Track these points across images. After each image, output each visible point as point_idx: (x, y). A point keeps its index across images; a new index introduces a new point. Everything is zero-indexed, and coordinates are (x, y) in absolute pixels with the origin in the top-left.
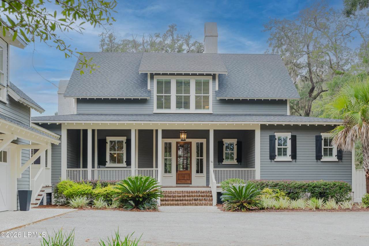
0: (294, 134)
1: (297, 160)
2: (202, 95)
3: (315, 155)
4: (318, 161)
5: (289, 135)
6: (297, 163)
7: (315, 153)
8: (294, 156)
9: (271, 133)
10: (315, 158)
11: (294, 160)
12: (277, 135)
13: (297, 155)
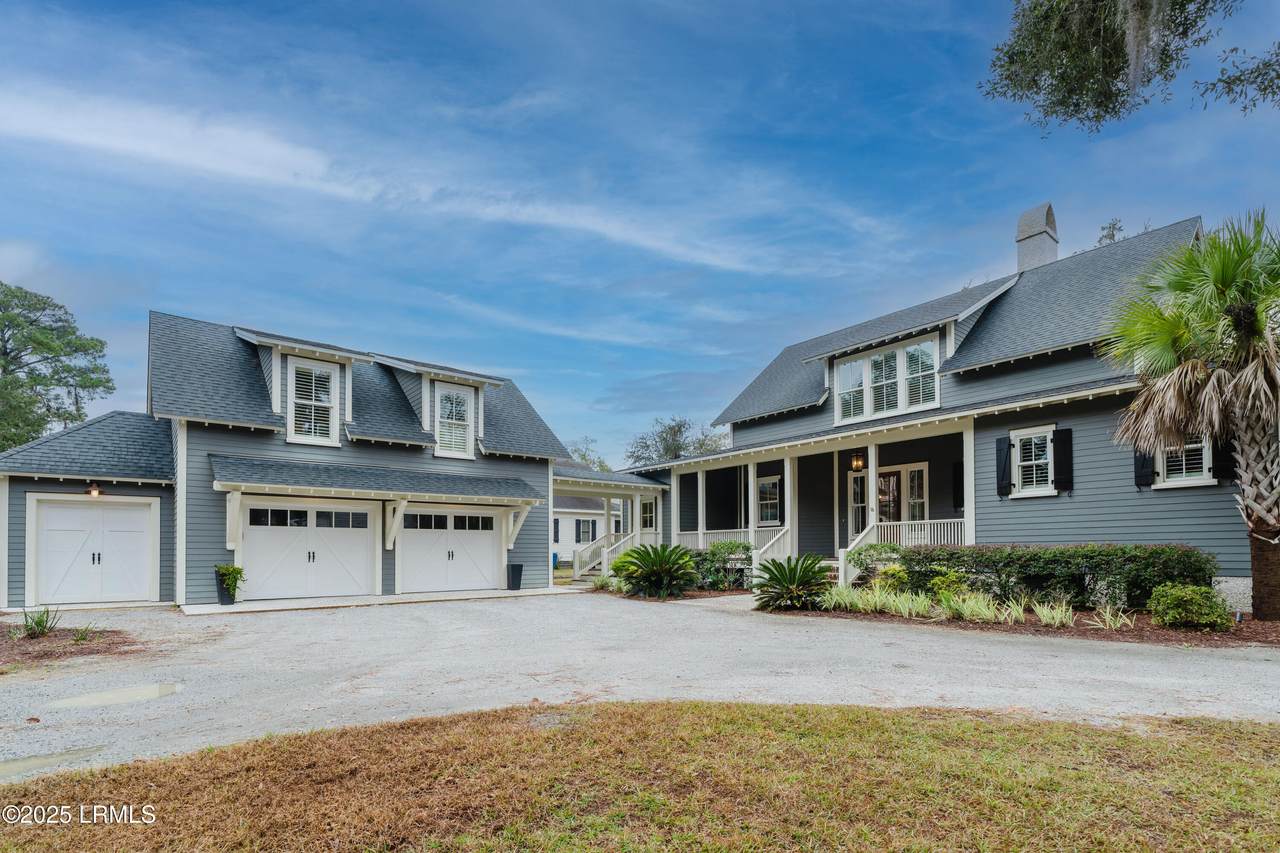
0: (1064, 425)
1: (1076, 492)
2: (920, 374)
3: (1133, 475)
4: (1144, 489)
5: (1047, 431)
6: (1076, 499)
7: (1132, 468)
8: (1065, 482)
9: (999, 434)
10: (1133, 482)
11: (1066, 494)
12: (1017, 436)
13: (1076, 480)
